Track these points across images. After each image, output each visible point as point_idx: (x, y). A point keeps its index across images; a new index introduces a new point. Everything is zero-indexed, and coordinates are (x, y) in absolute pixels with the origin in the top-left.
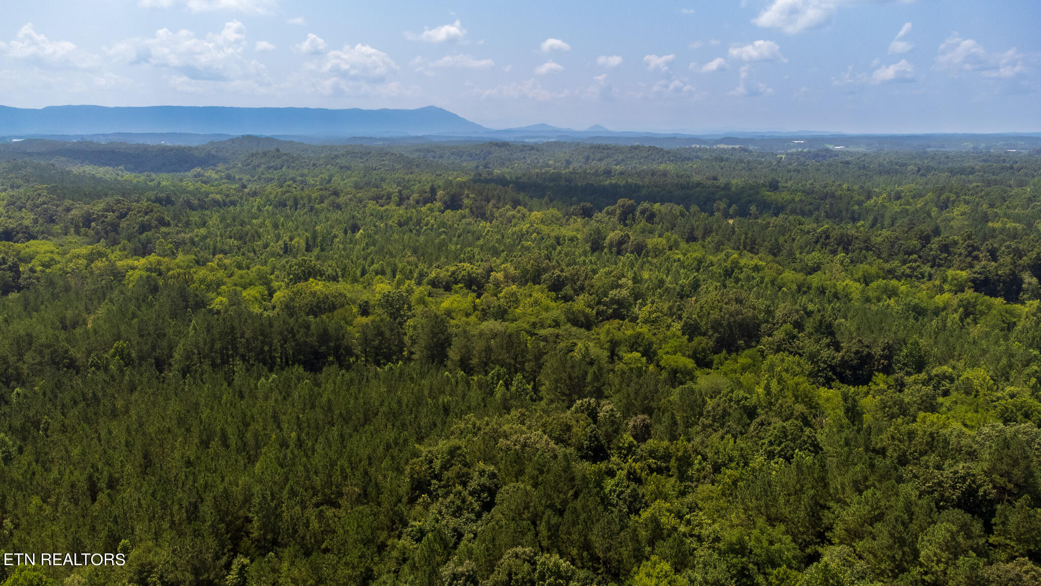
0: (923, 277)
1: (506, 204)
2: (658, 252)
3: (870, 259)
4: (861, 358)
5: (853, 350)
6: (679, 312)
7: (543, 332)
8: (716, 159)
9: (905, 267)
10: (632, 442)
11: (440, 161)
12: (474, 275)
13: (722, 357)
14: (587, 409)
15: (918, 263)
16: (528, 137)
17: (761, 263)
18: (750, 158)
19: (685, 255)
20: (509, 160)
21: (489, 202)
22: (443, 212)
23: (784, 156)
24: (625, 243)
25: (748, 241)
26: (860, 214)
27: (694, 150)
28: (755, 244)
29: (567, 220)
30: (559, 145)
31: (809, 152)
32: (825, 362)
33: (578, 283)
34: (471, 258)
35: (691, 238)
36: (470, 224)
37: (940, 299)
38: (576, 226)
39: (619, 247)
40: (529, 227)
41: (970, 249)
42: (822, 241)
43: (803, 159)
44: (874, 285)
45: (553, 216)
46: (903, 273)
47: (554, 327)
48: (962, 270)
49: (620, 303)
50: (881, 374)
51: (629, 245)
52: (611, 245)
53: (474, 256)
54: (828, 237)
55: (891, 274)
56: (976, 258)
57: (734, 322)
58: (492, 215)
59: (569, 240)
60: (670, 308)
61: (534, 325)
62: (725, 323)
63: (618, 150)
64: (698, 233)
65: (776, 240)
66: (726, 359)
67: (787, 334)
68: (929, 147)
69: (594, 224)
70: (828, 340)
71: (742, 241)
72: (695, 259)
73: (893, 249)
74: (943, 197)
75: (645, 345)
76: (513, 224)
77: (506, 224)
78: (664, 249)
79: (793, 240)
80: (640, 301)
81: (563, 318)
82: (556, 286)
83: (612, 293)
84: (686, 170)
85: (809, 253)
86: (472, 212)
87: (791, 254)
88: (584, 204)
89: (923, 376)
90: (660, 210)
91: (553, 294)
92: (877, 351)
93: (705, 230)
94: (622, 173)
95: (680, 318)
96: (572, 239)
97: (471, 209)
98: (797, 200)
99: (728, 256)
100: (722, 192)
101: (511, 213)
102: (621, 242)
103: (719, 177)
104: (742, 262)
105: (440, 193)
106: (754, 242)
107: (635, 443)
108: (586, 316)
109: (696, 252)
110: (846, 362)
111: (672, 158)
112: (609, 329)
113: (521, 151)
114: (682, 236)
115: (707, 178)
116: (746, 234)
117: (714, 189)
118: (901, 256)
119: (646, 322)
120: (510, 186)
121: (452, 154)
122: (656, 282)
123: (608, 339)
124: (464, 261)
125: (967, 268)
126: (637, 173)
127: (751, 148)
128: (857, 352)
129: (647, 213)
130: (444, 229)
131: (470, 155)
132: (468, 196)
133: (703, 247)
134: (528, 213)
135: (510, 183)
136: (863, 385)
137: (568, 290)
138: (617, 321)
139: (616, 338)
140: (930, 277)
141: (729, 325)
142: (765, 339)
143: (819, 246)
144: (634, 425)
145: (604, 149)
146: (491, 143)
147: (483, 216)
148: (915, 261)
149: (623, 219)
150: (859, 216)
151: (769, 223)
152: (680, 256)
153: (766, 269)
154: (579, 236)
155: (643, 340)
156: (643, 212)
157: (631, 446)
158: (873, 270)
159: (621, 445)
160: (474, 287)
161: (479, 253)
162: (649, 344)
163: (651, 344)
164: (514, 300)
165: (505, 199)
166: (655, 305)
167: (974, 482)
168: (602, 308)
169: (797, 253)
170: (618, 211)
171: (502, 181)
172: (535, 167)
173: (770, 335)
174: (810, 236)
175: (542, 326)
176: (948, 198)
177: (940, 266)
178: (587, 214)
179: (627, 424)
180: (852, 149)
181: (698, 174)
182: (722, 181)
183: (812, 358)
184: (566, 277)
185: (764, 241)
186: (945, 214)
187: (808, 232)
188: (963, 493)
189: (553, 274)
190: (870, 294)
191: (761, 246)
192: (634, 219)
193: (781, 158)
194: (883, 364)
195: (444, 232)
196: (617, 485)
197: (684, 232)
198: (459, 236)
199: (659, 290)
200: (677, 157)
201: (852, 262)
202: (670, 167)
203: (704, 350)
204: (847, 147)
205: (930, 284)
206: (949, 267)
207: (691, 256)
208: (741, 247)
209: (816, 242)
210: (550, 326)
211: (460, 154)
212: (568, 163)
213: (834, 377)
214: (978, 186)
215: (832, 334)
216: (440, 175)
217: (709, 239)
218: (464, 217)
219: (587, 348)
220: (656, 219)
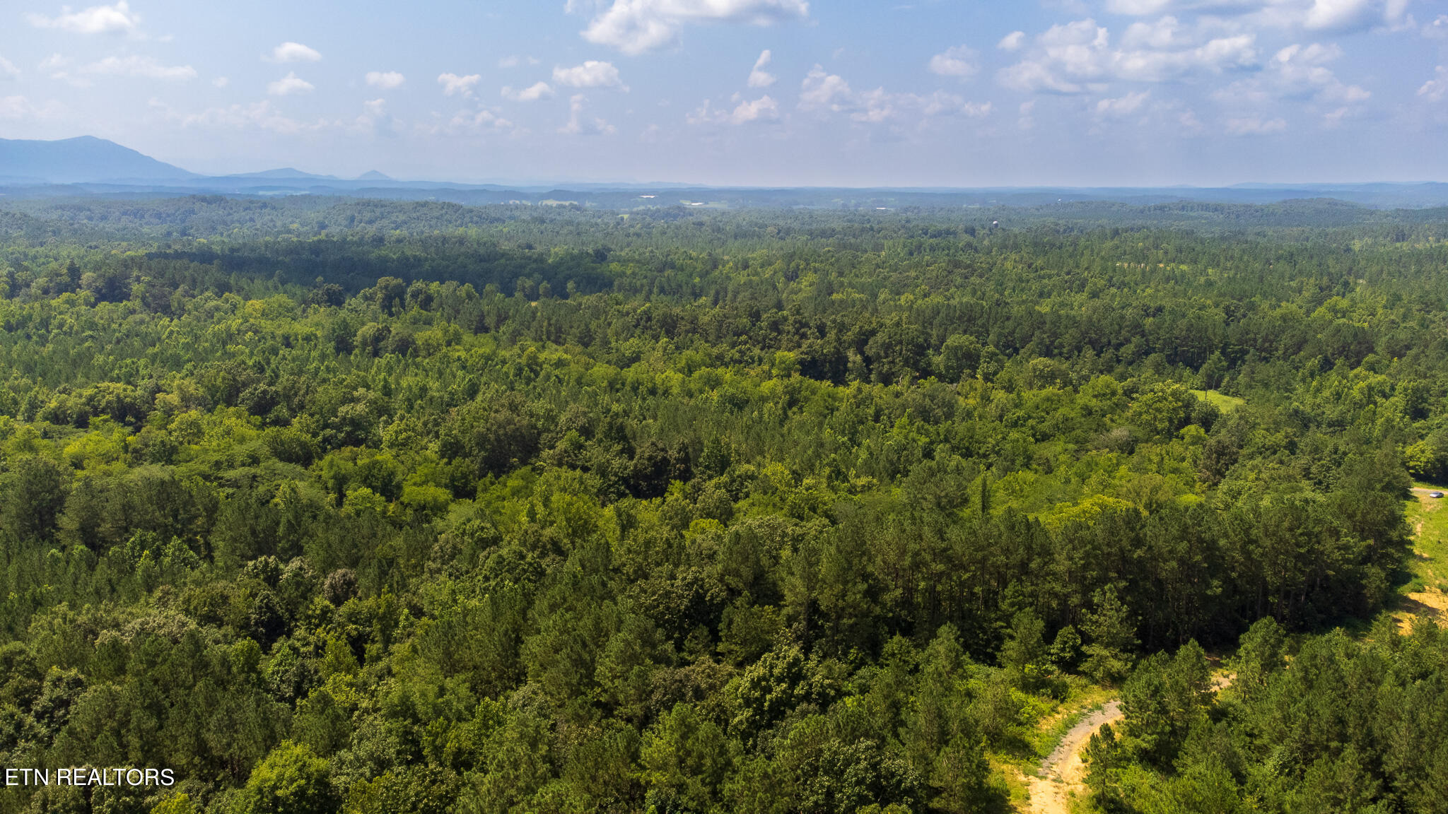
0: (753, 362)
1: (207, 289)
2: (431, 350)
3: (696, 343)
4: (655, 464)
5: (646, 455)
6: (436, 429)
7: (231, 474)
8: (535, 220)
9: (733, 351)
10: (327, 607)
11: (101, 225)
12: (128, 400)
13: (488, 483)
14: (264, 571)
15: (748, 346)
16: (262, 188)
17: (565, 356)
18: (583, 219)
19: (468, 350)
20: (225, 223)
21: (176, 287)
22: (93, 306)
23: (626, 216)
24: (383, 339)
25: (552, 329)
26: (702, 290)
27: (508, 207)
28: (561, 332)
29: (304, 311)
30: (310, 200)
31: (658, 211)
32: (616, 475)
33: (296, 400)
34: (131, 375)
35: (481, 328)
36: (142, 322)
37: (767, 386)
38: (316, 319)
39: (375, 346)
40: (242, 324)
41: (797, 325)
42: (644, 324)
43: (648, 219)
44: (696, 374)
45: (280, 306)
46: (731, 358)
47: (249, 465)
48: (789, 350)
49: (356, 423)
50: (678, 481)
51: (390, 342)
52: (364, 343)
53: (138, 371)
54: (649, 319)
55: (720, 360)
56: (804, 336)
57: (506, 434)
58: (183, 310)
59: (303, 339)
60: (425, 424)
61: (218, 464)
62: (492, 437)
63: (400, 208)
64: (490, 321)
65: (587, 326)
66: (492, 484)
67: (572, 444)
68: (797, 204)
69: (343, 314)
70: (620, 447)
71: (544, 329)
72: (482, 356)
73: (721, 331)
74: (793, 265)
75: (383, 477)
76: (215, 319)
77: (205, 321)
78: (439, 345)
79: (609, 324)
80: (384, 418)
81: (266, 450)
82: (262, 407)
83: (343, 410)
84: (492, 236)
85: (626, 340)
86: (146, 304)
87: (606, 343)
88: (330, 286)
89: (725, 478)
90: (438, 291)
91: (258, 419)
92: (673, 454)
93: (499, 316)
94: (399, 241)
95: (437, 436)
96: (307, 339)
97: (143, 299)
98: (629, 272)
99: (523, 350)
100: (534, 266)
101: (212, 303)
102: (378, 338)
103: (537, 246)
104: (542, 356)
105: (87, 276)
106: (559, 330)
107: (332, 607)
108: (303, 445)
109: (484, 345)
110: (640, 471)
111: (475, 219)
112: (332, 460)
113: (246, 209)
114: (469, 326)
115: (519, 246)
116: (549, 319)
117: (523, 261)
118: (730, 338)
119: (391, 446)
120: (215, 262)
121: (125, 213)
122: (416, 390)
123: (332, 473)
124: (118, 379)
125: (795, 347)
126: (421, 240)
127: (588, 204)
128: (650, 458)
129: (421, 297)
130: (91, 333)
131: (159, 216)
132: (138, 279)
133: (495, 339)
134: (242, 302)
135: (217, 257)
136: (656, 497)
137: (282, 410)
138: (350, 448)
139: (343, 472)
140: (761, 360)
141: (498, 440)
142: (546, 453)
143: (638, 331)
144: (331, 584)
145: (376, 206)
146: (194, 196)
147: (166, 310)
148: (746, 343)
149: (387, 306)
150: (701, 291)
151: (580, 304)
152: (463, 354)
153: (572, 364)
154: (319, 333)
155: (379, 470)
156: (415, 295)
157: (325, 611)
158: (698, 357)
159: (310, 612)
160: (130, 418)
161: (146, 367)
162: (389, 475)
163: (392, 474)
164: (195, 431)
165: (203, 283)
166: (404, 421)
167: (702, 587)
168: (328, 432)
169: (613, 340)
170: (380, 295)
171: (205, 257)
172: (266, 234)
173: (552, 447)
174: (629, 319)
175: (231, 466)
176: (798, 266)
177: (770, 347)
178: (335, 300)
179: (323, 584)
180: (712, 205)
181: (507, 238)
182: (539, 249)
183: (603, 471)
184: (276, 392)
185: (571, 327)
186: (793, 285)
187: (628, 314)
188: (690, 601)
189: (256, 389)
190: (692, 386)
191: (569, 334)
192: (403, 306)
193: (622, 219)
194: (679, 469)
195: (91, 337)
196: (280, 664)
197: (470, 321)
198: (118, 342)
199: (419, 402)
200: (481, 218)
201: (677, 348)
202: (473, 232)
203: (464, 476)
204: (706, 203)
205: (758, 370)
206: (779, 349)
207: (476, 352)
208: (544, 337)
209: (636, 326)
210: (243, 465)
211: (138, 214)
212: (323, 226)
213: (627, 491)
214: (829, 251)
215: (624, 438)
216: (96, 247)
217: (503, 329)
218: (133, 312)
219: (293, 490)
220: (434, 305)
